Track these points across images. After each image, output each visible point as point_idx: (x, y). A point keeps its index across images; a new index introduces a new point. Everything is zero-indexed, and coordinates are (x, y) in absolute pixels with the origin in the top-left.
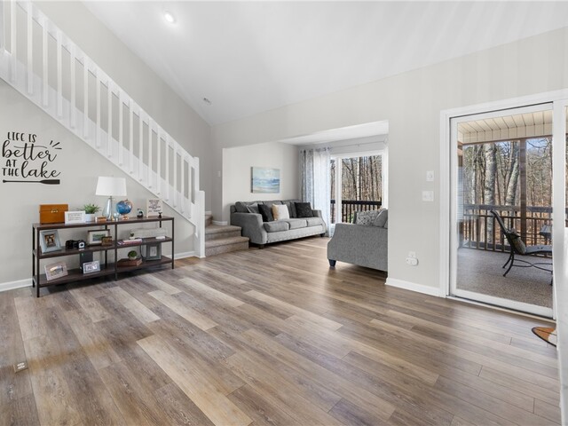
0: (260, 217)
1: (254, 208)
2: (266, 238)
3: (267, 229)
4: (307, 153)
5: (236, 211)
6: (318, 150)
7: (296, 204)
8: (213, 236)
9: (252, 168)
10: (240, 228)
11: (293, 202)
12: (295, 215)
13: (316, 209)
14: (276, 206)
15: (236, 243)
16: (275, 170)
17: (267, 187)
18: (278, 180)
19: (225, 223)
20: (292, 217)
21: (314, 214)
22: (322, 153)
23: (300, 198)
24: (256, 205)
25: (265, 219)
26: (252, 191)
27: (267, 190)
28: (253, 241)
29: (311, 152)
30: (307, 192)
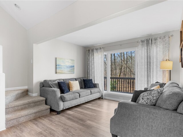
0: (58, 91)
1: (55, 84)
2: (62, 106)
3: (63, 99)
4: (90, 51)
5: (43, 86)
6: (97, 49)
7: (84, 80)
8: (19, 108)
9: (56, 58)
10: (44, 99)
11: (82, 79)
12: (83, 87)
13: (95, 83)
14: (72, 82)
15: (38, 112)
16: (72, 60)
17: (66, 70)
18: (74, 66)
19: (35, 94)
20: (81, 88)
21: (95, 86)
22: (99, 51)
23: (86, 76)
24: (56, 82)
25: (62, 92)
26: (56, 73)
27: (66, 72)
28: (53, 108)
29: (93, 50)
30: (91, 73)
